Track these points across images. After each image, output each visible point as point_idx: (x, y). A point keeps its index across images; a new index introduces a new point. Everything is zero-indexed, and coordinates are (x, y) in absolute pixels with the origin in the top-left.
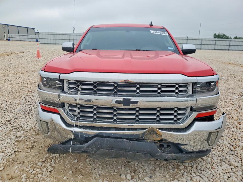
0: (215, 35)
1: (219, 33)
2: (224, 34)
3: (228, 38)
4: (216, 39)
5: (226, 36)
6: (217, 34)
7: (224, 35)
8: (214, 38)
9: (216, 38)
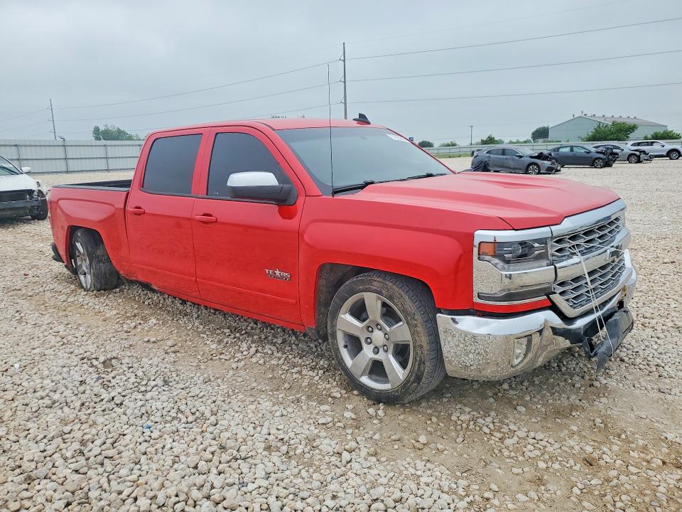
0: (96, 130)
1: (106, 126)
2: (118, 129)
3: (130, 138)
4: (103, 142)
5: (125, 133)
6: (102, 128)
7: (119, 131)
8: (98, 139)
9: (100, 139)
